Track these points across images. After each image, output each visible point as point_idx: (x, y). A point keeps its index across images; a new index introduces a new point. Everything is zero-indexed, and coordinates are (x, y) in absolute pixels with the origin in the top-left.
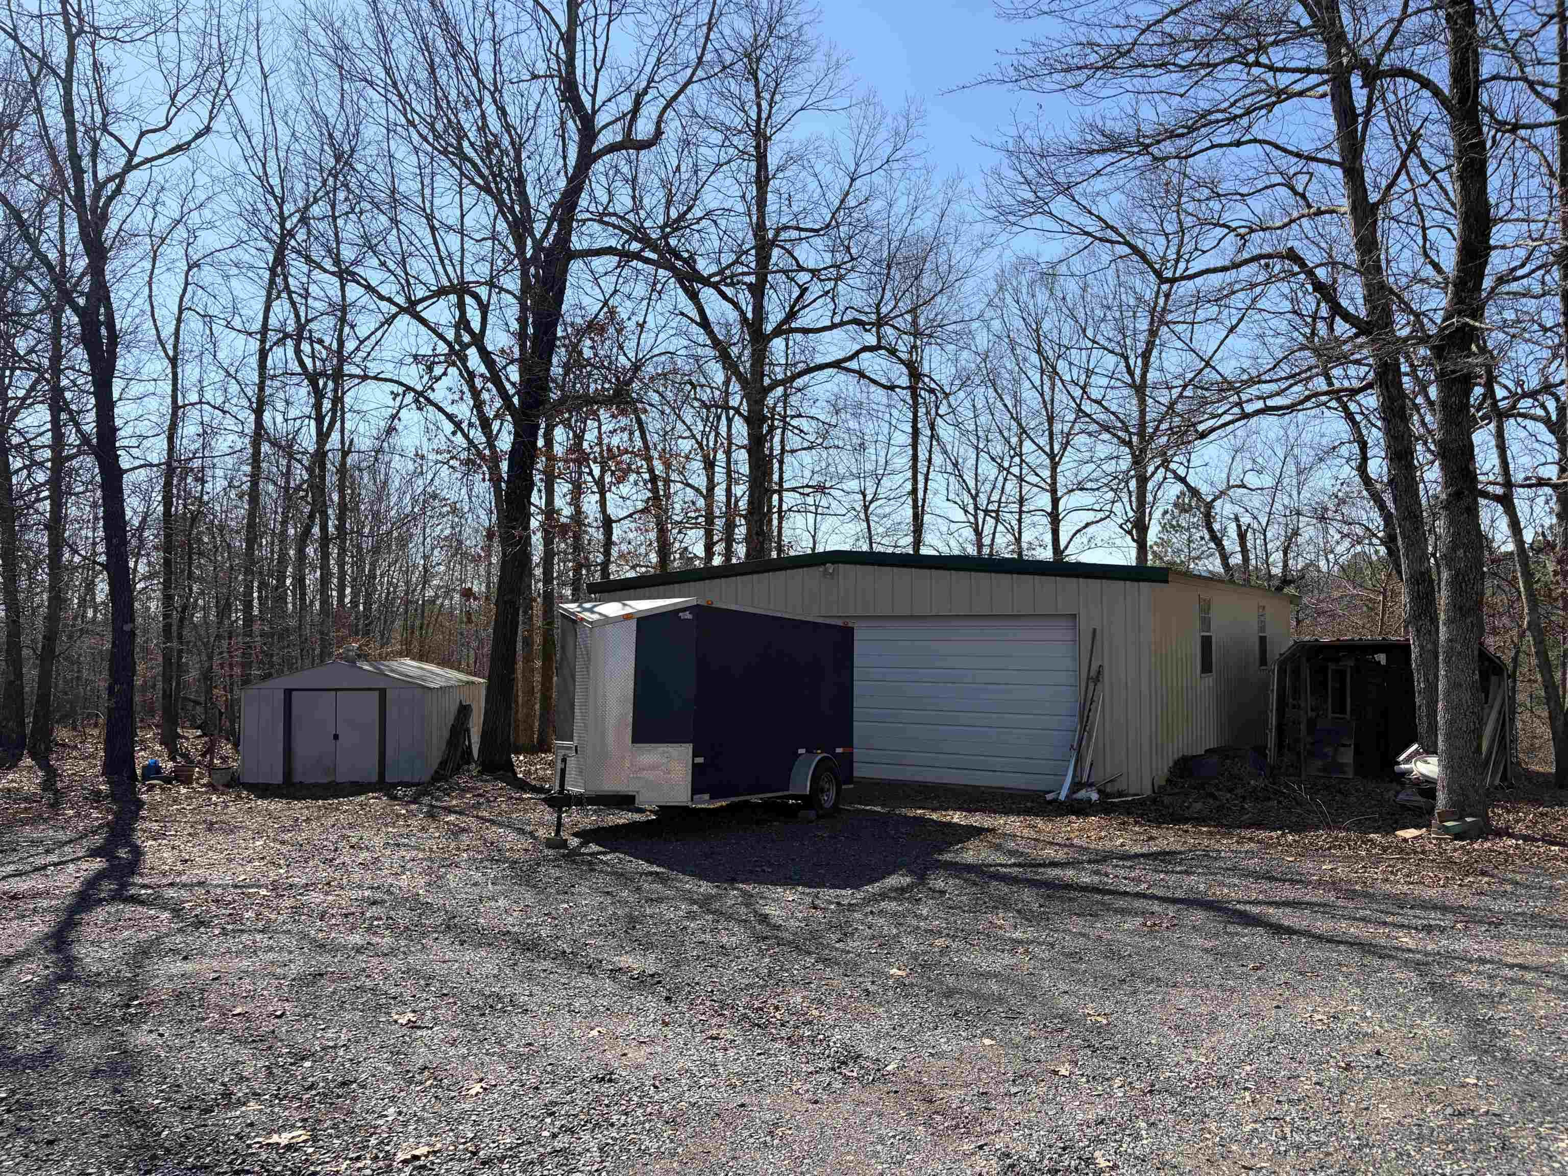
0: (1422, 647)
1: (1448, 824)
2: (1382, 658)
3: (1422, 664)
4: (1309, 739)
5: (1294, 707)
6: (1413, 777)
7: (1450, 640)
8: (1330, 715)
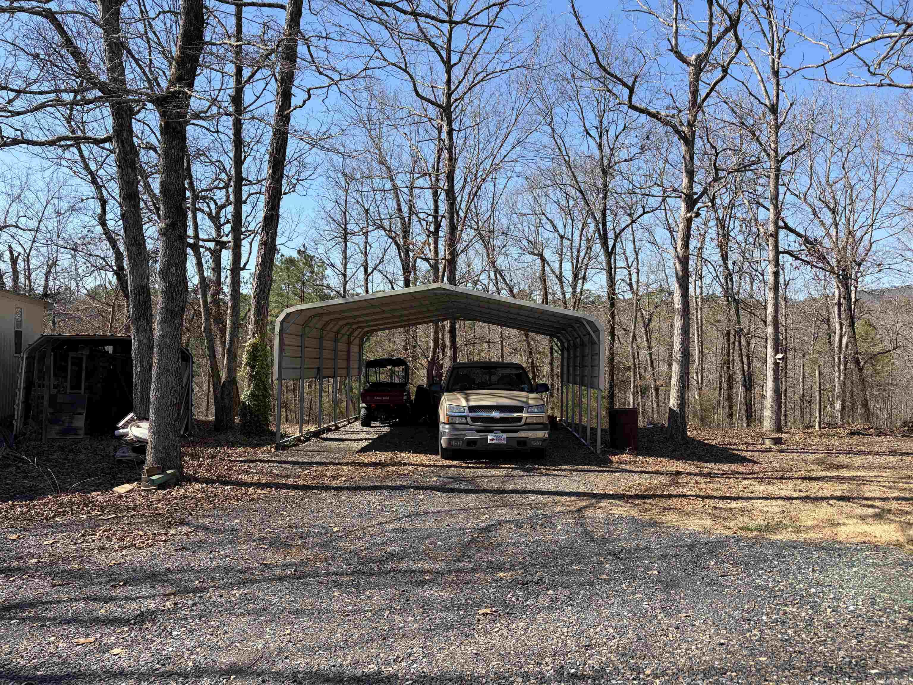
0: (139, 341)
1: (154, 478)
2: (110, 349)
3: (140, 353)
4: (51, 410)
5: (39, 386)
6: (128, 438)
7: (162, 336)
8: (68, 391)
